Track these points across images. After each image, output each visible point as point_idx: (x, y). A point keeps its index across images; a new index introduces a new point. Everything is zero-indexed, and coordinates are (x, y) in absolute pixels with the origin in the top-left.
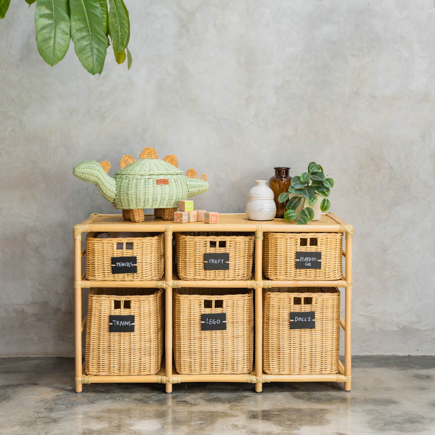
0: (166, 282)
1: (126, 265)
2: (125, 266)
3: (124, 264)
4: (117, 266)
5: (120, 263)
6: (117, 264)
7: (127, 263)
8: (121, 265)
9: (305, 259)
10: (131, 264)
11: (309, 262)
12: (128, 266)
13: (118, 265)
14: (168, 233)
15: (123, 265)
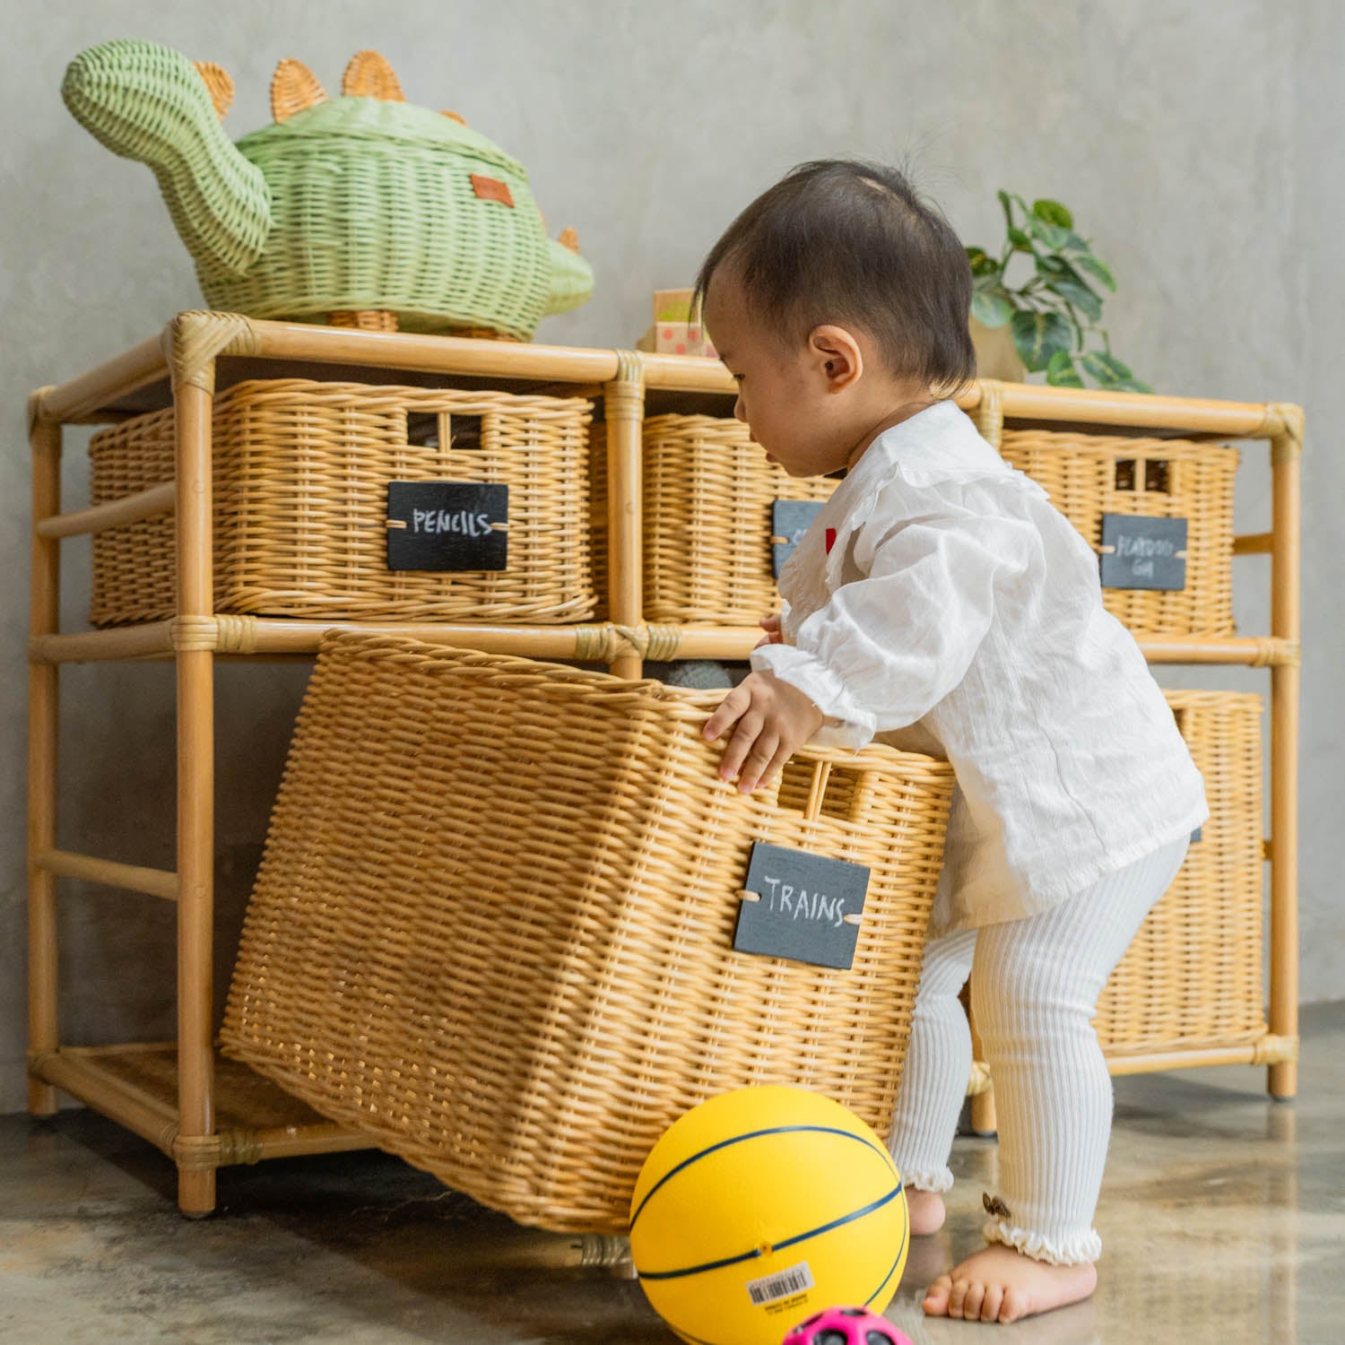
0: (623, 628)
1: (459, 524)
2: (456, 529)
3: (447, 517)
4: (417, 529)
5: (429, 515)
6: (418, 516)
7: (463, 513)
8: (434, 526)
9: (1135, 548)
10: (479, 520)
11: (1145, 559)
12: (465, 531)
13: (422, 524)
14: (629, 383)
15: (445, 523)
